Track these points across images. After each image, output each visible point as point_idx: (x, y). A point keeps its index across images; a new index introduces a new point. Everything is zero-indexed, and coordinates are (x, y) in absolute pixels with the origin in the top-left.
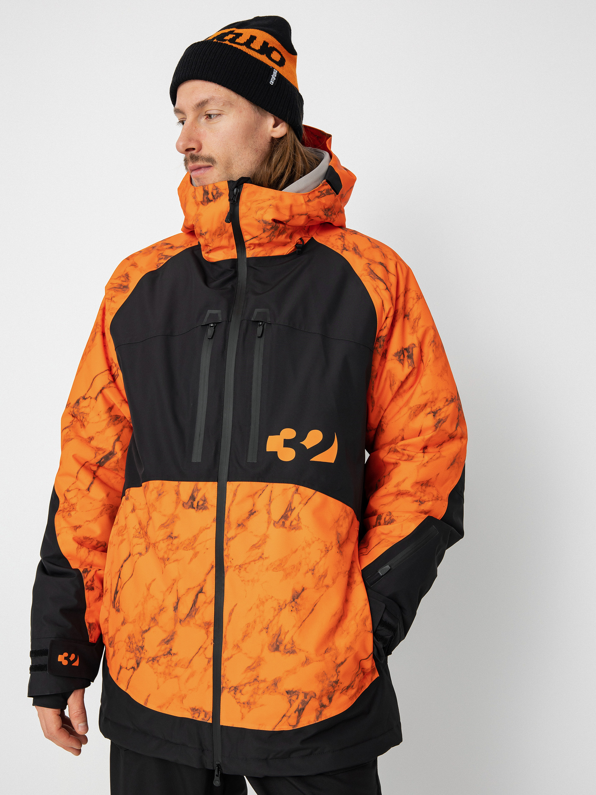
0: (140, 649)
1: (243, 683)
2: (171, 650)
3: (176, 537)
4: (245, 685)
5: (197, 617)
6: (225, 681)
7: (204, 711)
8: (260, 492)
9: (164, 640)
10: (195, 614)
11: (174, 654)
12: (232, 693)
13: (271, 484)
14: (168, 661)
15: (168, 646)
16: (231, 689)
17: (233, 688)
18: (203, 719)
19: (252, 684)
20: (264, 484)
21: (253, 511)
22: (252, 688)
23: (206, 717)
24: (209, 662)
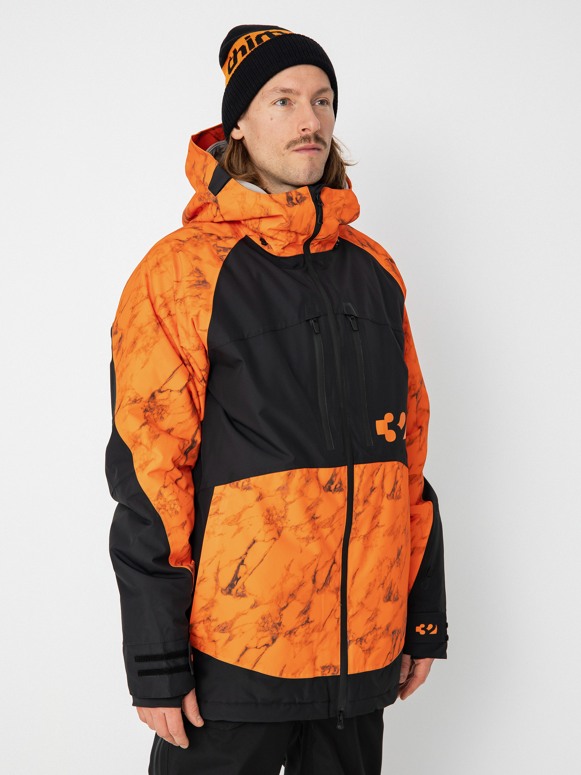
0: (277, 625)
1: (366, 633)
2: (309, 618)
3: (317, 518)
4: (367, 635)
5: (331, 584)
6: (352, 634)
7: (333, 666)
8: (377, 471)
9: (302, 611)
10: (329, 582)
11: (311, 621)
12: (359, 643)
13: (384, 463)
14: (306, 629)
15: (306, 616)
16: (358, 641)
17: (359, 639)
18: (333, 673)
19: (372, 633)
20: (379, 464)
21: (373, 488)
22: (373, 635)
23: (335, 671)
24: (338, 621)
